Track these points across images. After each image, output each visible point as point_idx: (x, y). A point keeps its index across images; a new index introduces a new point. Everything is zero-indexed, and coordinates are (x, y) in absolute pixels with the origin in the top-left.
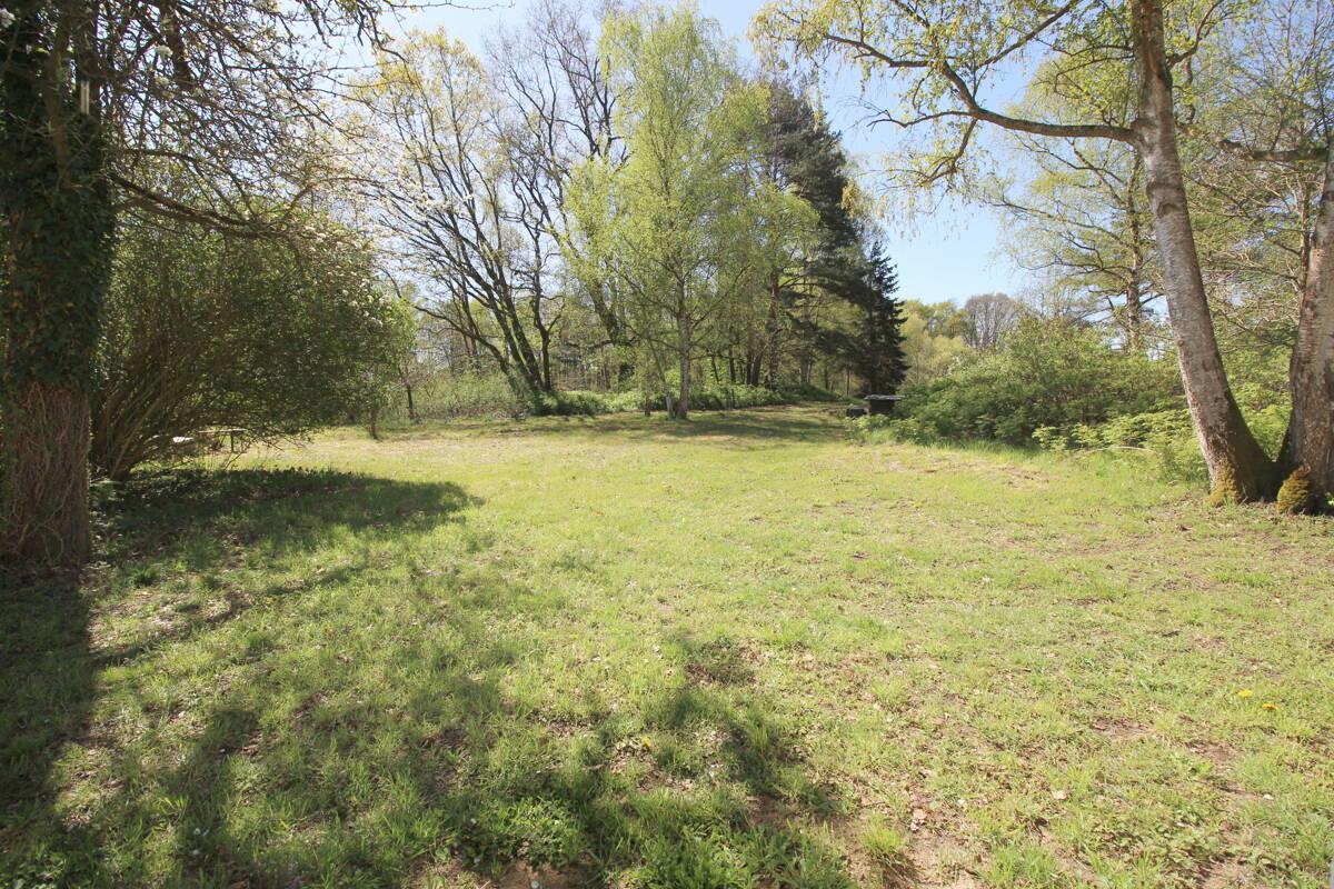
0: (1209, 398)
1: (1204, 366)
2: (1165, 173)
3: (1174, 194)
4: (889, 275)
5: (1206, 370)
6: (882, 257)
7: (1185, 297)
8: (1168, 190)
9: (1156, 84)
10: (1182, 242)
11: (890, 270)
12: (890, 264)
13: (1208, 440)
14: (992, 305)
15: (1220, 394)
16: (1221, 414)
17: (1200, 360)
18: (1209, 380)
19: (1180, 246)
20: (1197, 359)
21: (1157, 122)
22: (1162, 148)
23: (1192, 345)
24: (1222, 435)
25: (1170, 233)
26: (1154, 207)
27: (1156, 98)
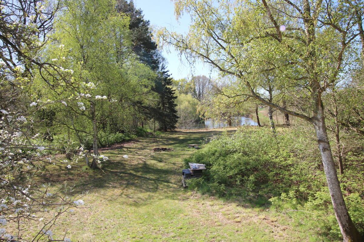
0: (343, 215)
1: (340, 204)
2: (324, 138)
3: (327, 145)
4: (169, 78)
5: (341, 206)
6: (166, 70)
7: (333, 180)
8: (325, 143)
9: (320, 108)
10: (330, 161)
11: (169, 76)
12: (169, 73)
13: (343, 230)
14: (201, 80)
15: (345, 214)
16: (347, 221)
17: (339, 202)
18: (342, 209)
19: (330, 163)
20: (338, 202)
21: (321, 120)
22: (323, 129)
23: (336, 197)
24: (347, 228)
25: (327, 158)
26: (321, 148)
27: (320, 112)
